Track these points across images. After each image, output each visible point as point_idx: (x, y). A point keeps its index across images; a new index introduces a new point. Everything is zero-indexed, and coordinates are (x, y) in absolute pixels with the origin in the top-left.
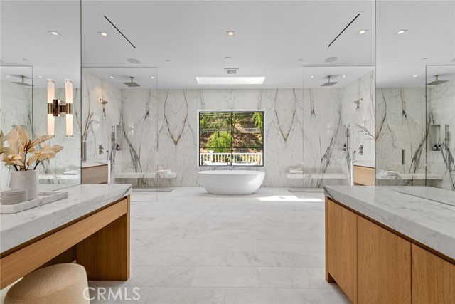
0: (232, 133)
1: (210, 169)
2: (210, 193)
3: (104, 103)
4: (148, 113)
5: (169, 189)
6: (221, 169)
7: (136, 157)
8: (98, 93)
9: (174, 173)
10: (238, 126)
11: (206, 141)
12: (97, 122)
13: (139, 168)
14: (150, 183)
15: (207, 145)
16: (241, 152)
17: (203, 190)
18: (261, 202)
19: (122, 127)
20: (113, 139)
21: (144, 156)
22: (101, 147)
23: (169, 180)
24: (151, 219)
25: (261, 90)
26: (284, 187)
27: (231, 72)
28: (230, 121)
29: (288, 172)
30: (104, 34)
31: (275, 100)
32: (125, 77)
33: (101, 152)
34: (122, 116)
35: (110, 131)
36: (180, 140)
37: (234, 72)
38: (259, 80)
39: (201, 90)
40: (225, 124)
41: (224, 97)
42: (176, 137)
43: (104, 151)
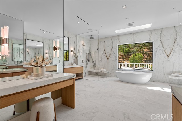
0: (143, 54)
1: (122, 70)
2: (121, 81)
3: (84, 46)
4: (98, 48)
5: (105, 77)
6: (128, 71)
7: (94, 64)
8: (82, 42)
9: (107, 71)
10: (146, 50)
11: (129, 58)
12: (82, 52)
13: (95, 68)
14: (99, 74)
15: (129, 59)
16: (148, 63)
17: (118, 79)
18: (148, 89)
19: (90, 54)
20: (87, 58)
21: (97, 63)
22: (83, 61)
23: (106, 73)
24: (93, 88)
25: (151, 31)
26: (167, 83)
27: (130, 25)
28: (141, 48)
29: (170, 75)
30: (79, 22)
31: (160, 34)
32: (90, 36)
33: (83, 62)
34: (90, 49)
35: (86, 55)
36: (110, 57)
37: (132, 25)
38: (149, 26)
39: (118, 36)
40: (139, 49)
41: (130, 37)
42: (108, 56)
43: (84, 62)
